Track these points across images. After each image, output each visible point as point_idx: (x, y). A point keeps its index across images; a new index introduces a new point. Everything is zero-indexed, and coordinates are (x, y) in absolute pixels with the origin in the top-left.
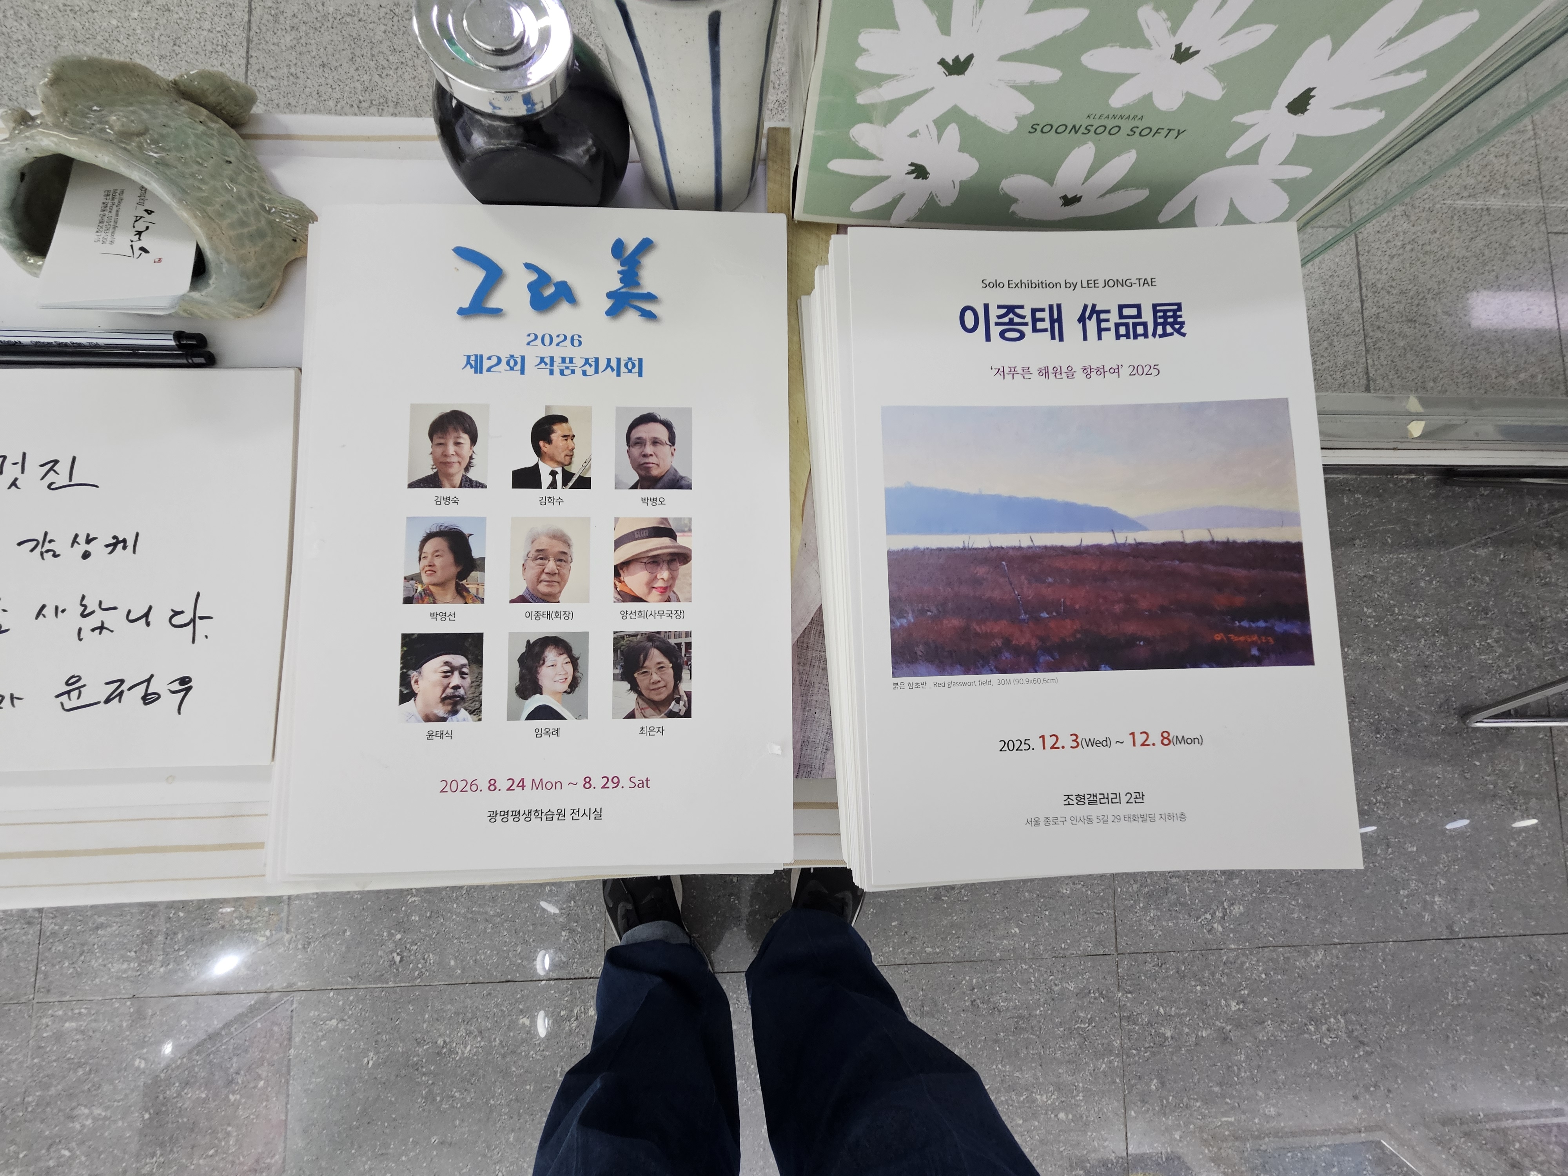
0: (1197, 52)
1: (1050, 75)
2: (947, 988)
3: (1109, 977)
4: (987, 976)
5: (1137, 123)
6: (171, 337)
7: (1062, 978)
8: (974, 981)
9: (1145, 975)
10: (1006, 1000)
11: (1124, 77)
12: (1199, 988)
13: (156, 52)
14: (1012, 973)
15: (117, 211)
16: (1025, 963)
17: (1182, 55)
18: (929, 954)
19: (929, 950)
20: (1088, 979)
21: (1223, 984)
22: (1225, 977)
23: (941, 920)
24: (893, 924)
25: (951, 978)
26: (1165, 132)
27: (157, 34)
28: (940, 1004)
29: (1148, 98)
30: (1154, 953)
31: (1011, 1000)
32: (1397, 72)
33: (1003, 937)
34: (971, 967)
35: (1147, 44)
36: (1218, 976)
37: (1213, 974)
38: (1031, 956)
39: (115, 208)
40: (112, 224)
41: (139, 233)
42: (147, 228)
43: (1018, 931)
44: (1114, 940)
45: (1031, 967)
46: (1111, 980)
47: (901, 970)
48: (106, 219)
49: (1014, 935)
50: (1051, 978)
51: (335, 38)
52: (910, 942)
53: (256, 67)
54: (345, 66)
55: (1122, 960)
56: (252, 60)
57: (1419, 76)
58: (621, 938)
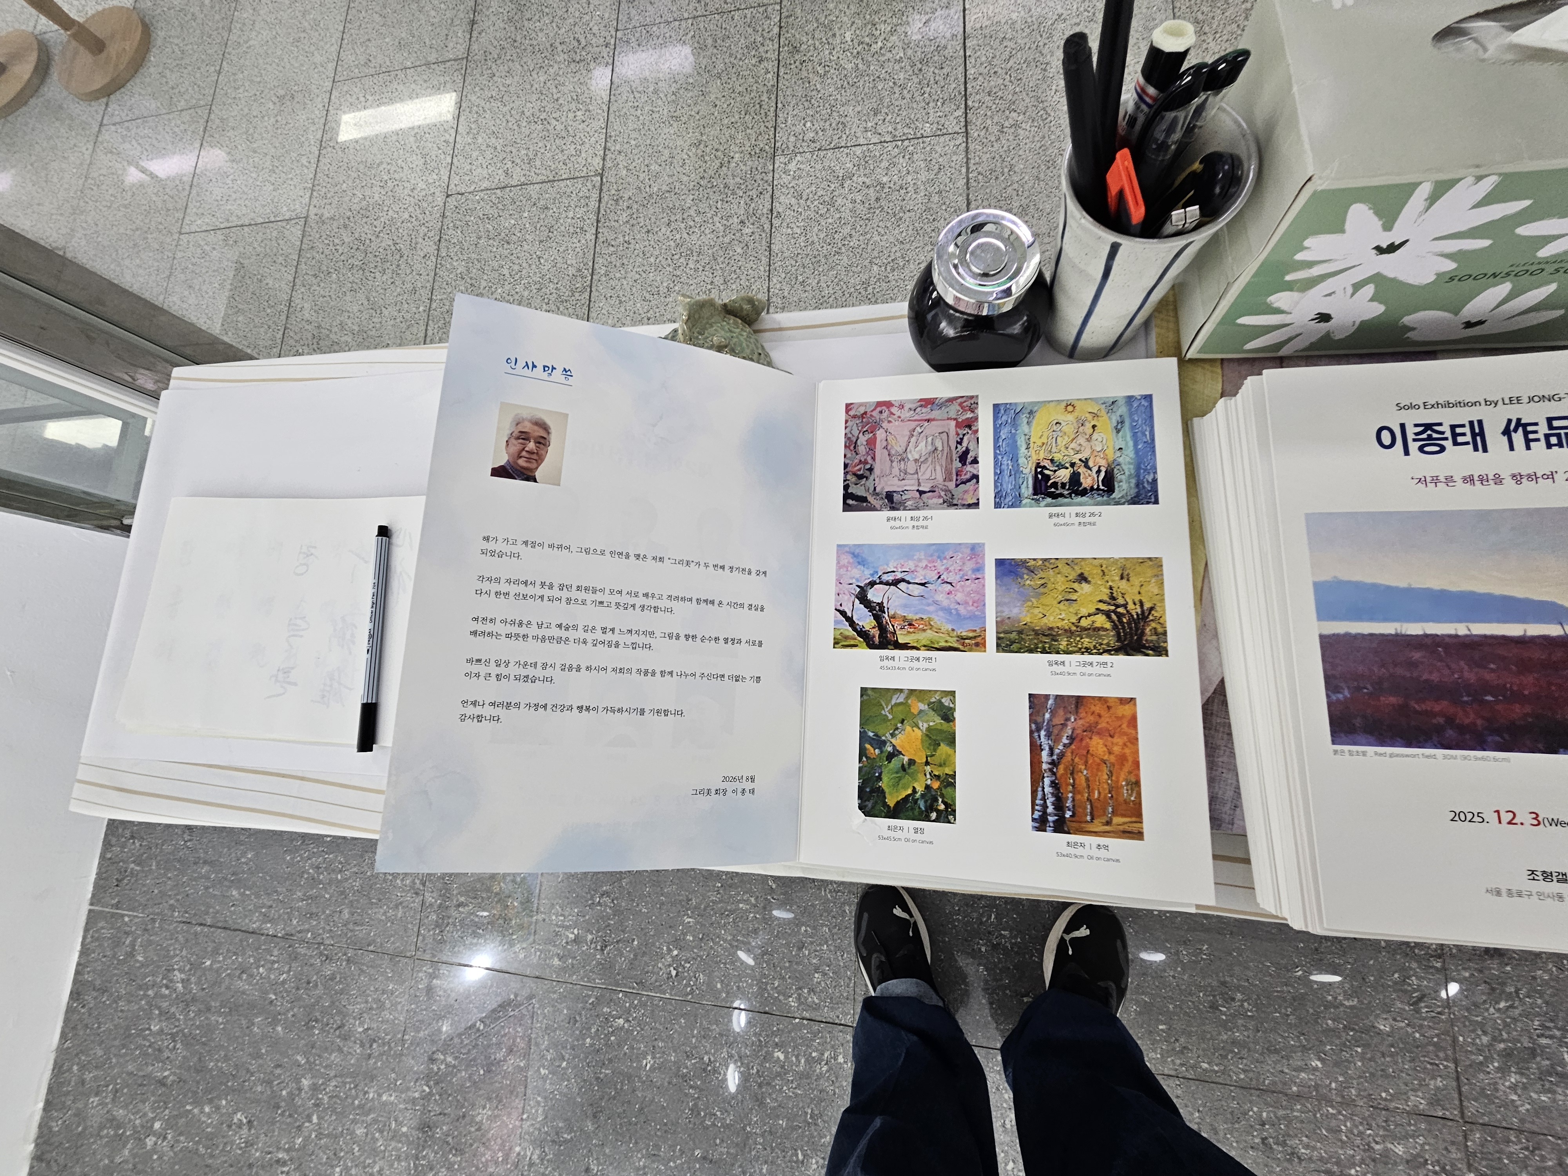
2: (1229, 1116)
3: (1453, 1149)
4: (1281, 1113)
7: (1383, 1136)
8: (1264, 1114)
9: (1508, 1158)
10: (1307, 1147)
14: (1315, 1115)
16: (1332, 1107)
18: (1205, 1070)
19: (1205, 1066)
20: (1422, 1145)
23: (1220, 1034)
24: (1161, 1027)
25: (1234, 1104)
28: (1221, 1134)
30: (1521, 1131)
31: (1314, 1148)
33: (1299, 1069)
34: (1259, 1097)
38: (1339, 1099)
43: (1320, 1065)
44: (1457, 1103)
45: (1340, 1113)
46: (1457, 1154)
49: (1316, 1069)
50: (1369, 1132)
51: (657, 210)
52: (1182, 1052)
53: (601, 240)
54: (663, 230)
55: (1471, 1131)
56: (600, 235)
58: (875, 990)
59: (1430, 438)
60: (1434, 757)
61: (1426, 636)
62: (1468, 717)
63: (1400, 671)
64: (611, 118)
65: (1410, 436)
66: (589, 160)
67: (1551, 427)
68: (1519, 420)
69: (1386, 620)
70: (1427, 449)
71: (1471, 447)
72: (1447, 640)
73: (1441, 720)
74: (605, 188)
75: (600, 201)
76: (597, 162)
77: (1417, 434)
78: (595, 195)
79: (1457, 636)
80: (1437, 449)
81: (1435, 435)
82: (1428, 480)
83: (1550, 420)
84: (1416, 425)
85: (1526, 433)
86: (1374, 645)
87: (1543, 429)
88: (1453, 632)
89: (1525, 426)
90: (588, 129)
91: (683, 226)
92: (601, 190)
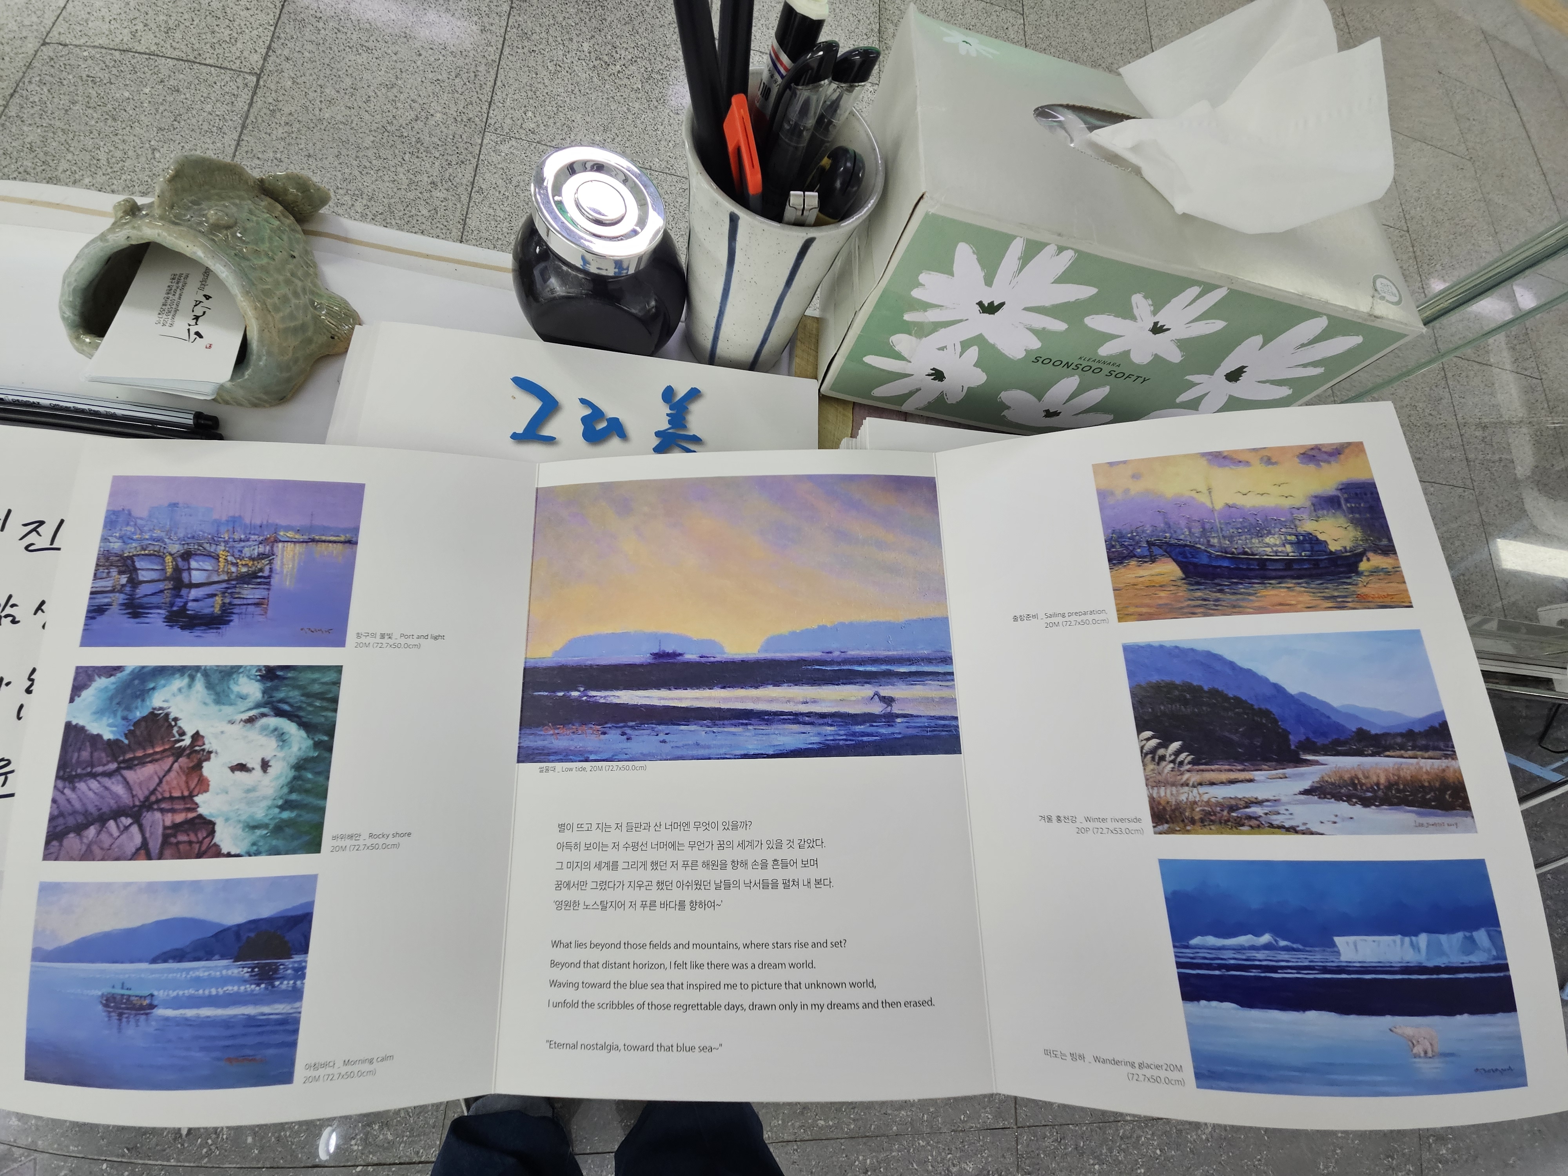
0: (1168, 329)
1: (1058, 326)
3: (1008, 1155)
4: (882, 1156)
5: (1114, 368)
6: (191, 417)
7: (960, 1158)
8: (868, 1161)
9: (1044, 1153)
11: (1113, 337)
12: (1097, 1167)
13: (155, 124)
14: (909, 1151)
15: (180, 295)
16: (923, 1139)
17: (1157, 329)
19: (821, 1123)
20: (987, 1158)
21: (1120, 1162)
22: (1123, 1154)
25: (843, 1158)
26: (1134, 378)
27: (161, 108)
29: (1127, 353)
30: (1053, 1126)
32: (1305, 366)
34: (865, 1144)
35: (1134, 318)
36: (1115, 1152)
37: (1110, 1150)
38: (929, 1130)
39: (178, 292)
40: (174, 306)
41: (197, 318)
42: (204, 313)
44: (1013, 1111)
45: (928, 1143)
46: (1010, 1159)
47: (790, 1148)
48: (169, 301)
50: (949, 1156)
51: (325, 137)
52: (802, 1113)
55: (1021, 1134)
56: (243, 143)
57: (1320, 370)
58: (468, 1111)
64: (284, 17)
66: (246, 54)
74: (260, 92)
75: (251, 105)
76: (256, 59)
78: (246, 95)
90: (252, 20)
92: (254, 93)
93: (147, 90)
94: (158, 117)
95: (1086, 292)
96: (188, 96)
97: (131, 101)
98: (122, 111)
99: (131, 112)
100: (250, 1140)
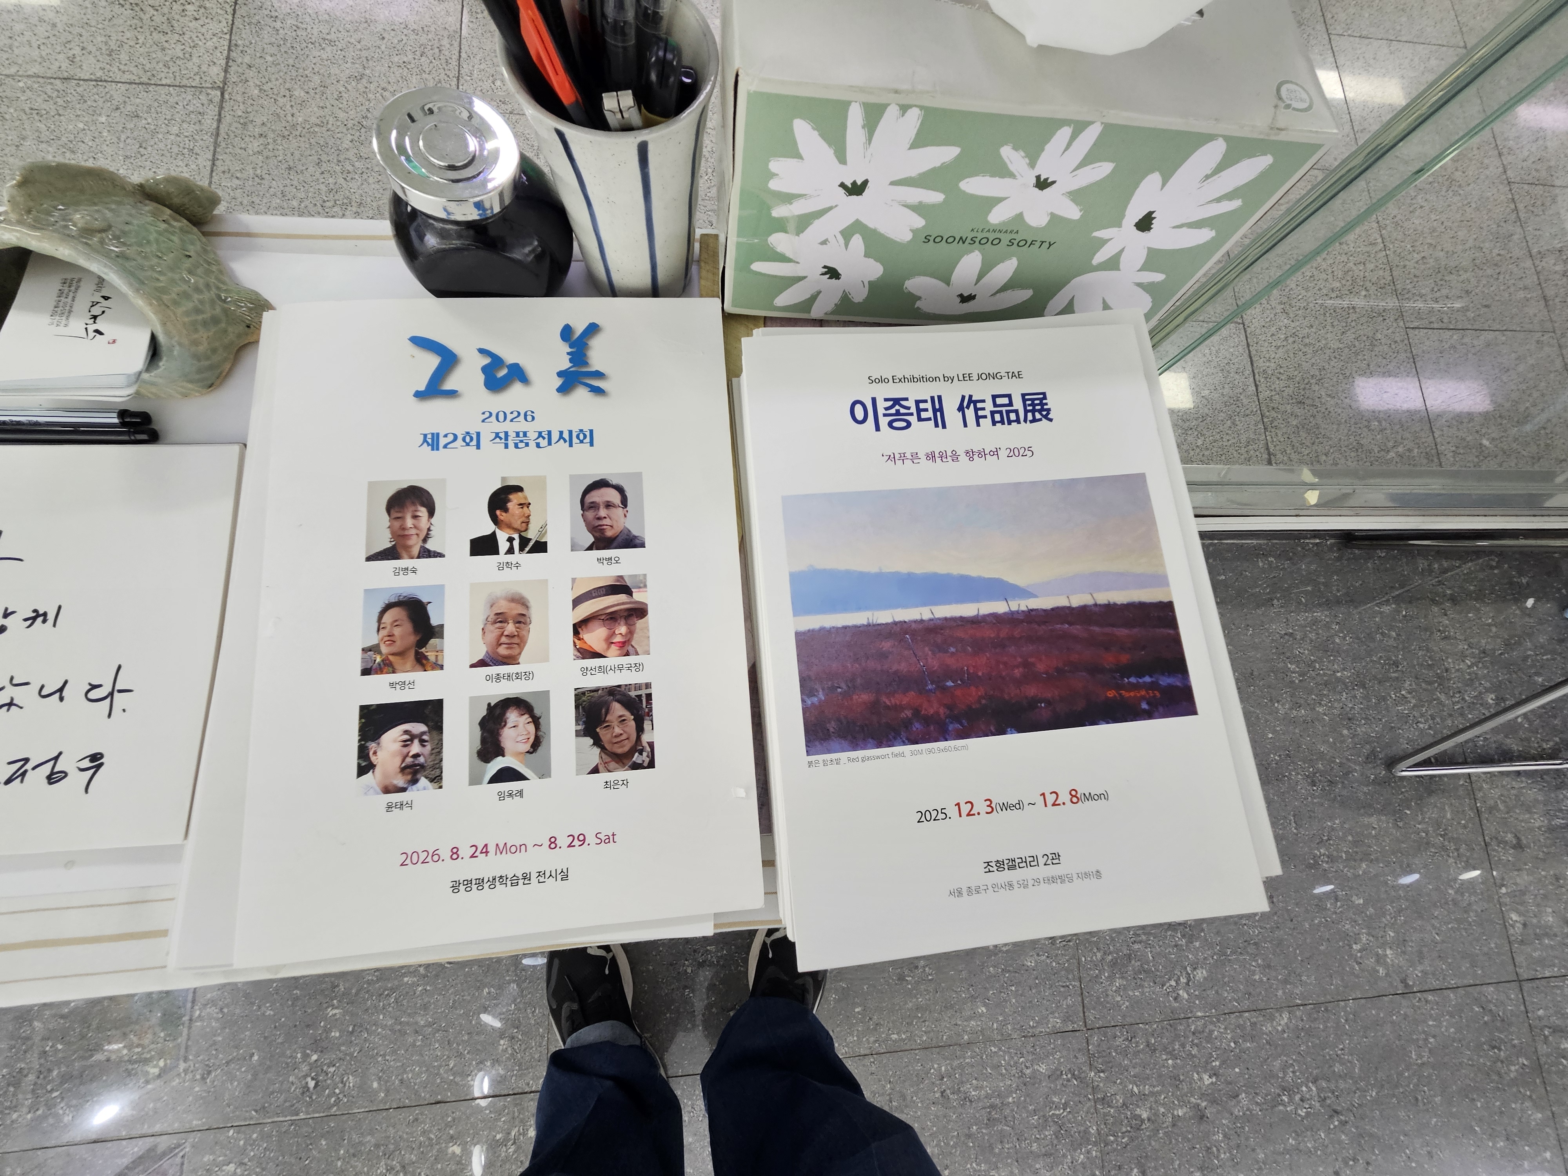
0: (1054, 182)
1: (935, 197)
2: (915, 1079)
3: (1080, 1056)
4: (956, 1063)
5: (1013, 236)
6: (115, 415)
7: (1032, 1060)
8: (943, 1068)
9: (1116, 1051)
10: (976, 1088)
11: (997, 200)
12: (1170, 1062)
13: (120, 153)
14: (982, 1058)
15: (74, 297)
16: (995, 1045)
17: (1042, 184)
18: (895, 1041)
19: (894, 1037)
20: (1059, 1060)
21: (1194, 1056)
22: (1196, 1048)
23: (906, 1003)
24: (857, 1010)
25: (918, 1067)
26: (1038, 244)
27: (123, 137)
28: (909, 1098)
29: (1020, 217)
30: (1123, 1026)
31: (982, 1087)
32: (1218, 200)
33: (970, 1018)
34: (938, 1053)
35: (1012, 175)
36: (1188, 1047)
37: (1183, 1046)
38: (999, 1038)
39: (71, 294)
40: (67, 308)
41: (95, 317)
42: (103, 312)
43: (985, 1011)
44: (1082, 1015)
45: (1000, 1049)
46: (1082, 1059)
47: (867, 1061)
48: (61, 304)
49: (983, 1014)
50: (1022, 1060)
51: (302, 145)
52: (875, 1029)
53: (221, 169)
54: (311, 169)
55: (1091, 1036)
56: (218, 163)
57: (1236, 204)
58: (564, 1043)
59: (898, 413)
60: (902, 755)
61: (895, 623)
62: (933, 707)
63: (872, 664)
64: (238, 22)
65: (881, 411)
66: (204, 68)
67: (995, 405)
68: (971, 396)
69: (859, 609)
70: (895, 424)
71: (932, 422)
72: (914, 626)
73: (908, 713)
74: (227, 106)
75: (219, 121)
76: (216, 73)
77: (886, 409)
78: (212, 111)
79: (922, 621)
80: (904, 424)
81: (902, 411)
82: (897, 456)
83: (994, 397)
84: (886, 400)
85: (976, 410)
86: (848, 638)
87: (989, 406)
88: (918, 617)
89: (975, 402)
90: (203, 30)
91: (338, 169)
92: (221, 108)
93: (103, 119)
94: (121, 145)
95: (949, 153)
96: (150, 120)
97: (88, 132)
98: (80, 143)
99: (90, 144)
100: (375, 1085)
